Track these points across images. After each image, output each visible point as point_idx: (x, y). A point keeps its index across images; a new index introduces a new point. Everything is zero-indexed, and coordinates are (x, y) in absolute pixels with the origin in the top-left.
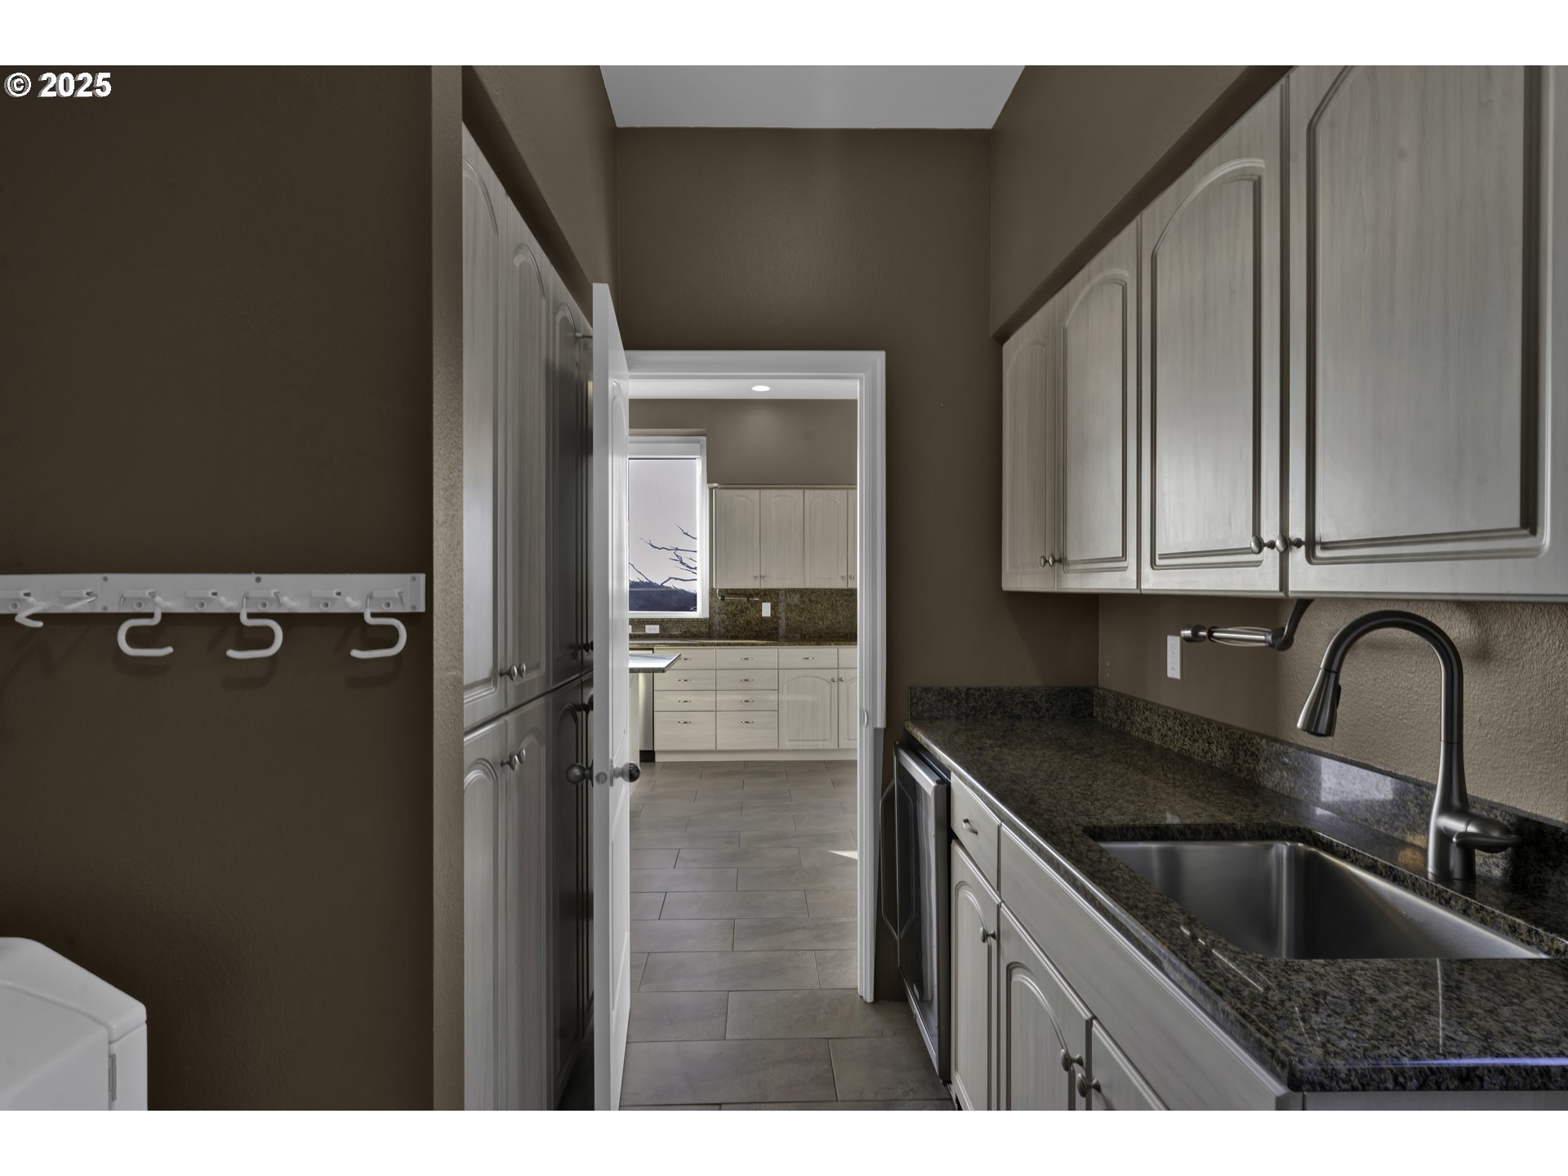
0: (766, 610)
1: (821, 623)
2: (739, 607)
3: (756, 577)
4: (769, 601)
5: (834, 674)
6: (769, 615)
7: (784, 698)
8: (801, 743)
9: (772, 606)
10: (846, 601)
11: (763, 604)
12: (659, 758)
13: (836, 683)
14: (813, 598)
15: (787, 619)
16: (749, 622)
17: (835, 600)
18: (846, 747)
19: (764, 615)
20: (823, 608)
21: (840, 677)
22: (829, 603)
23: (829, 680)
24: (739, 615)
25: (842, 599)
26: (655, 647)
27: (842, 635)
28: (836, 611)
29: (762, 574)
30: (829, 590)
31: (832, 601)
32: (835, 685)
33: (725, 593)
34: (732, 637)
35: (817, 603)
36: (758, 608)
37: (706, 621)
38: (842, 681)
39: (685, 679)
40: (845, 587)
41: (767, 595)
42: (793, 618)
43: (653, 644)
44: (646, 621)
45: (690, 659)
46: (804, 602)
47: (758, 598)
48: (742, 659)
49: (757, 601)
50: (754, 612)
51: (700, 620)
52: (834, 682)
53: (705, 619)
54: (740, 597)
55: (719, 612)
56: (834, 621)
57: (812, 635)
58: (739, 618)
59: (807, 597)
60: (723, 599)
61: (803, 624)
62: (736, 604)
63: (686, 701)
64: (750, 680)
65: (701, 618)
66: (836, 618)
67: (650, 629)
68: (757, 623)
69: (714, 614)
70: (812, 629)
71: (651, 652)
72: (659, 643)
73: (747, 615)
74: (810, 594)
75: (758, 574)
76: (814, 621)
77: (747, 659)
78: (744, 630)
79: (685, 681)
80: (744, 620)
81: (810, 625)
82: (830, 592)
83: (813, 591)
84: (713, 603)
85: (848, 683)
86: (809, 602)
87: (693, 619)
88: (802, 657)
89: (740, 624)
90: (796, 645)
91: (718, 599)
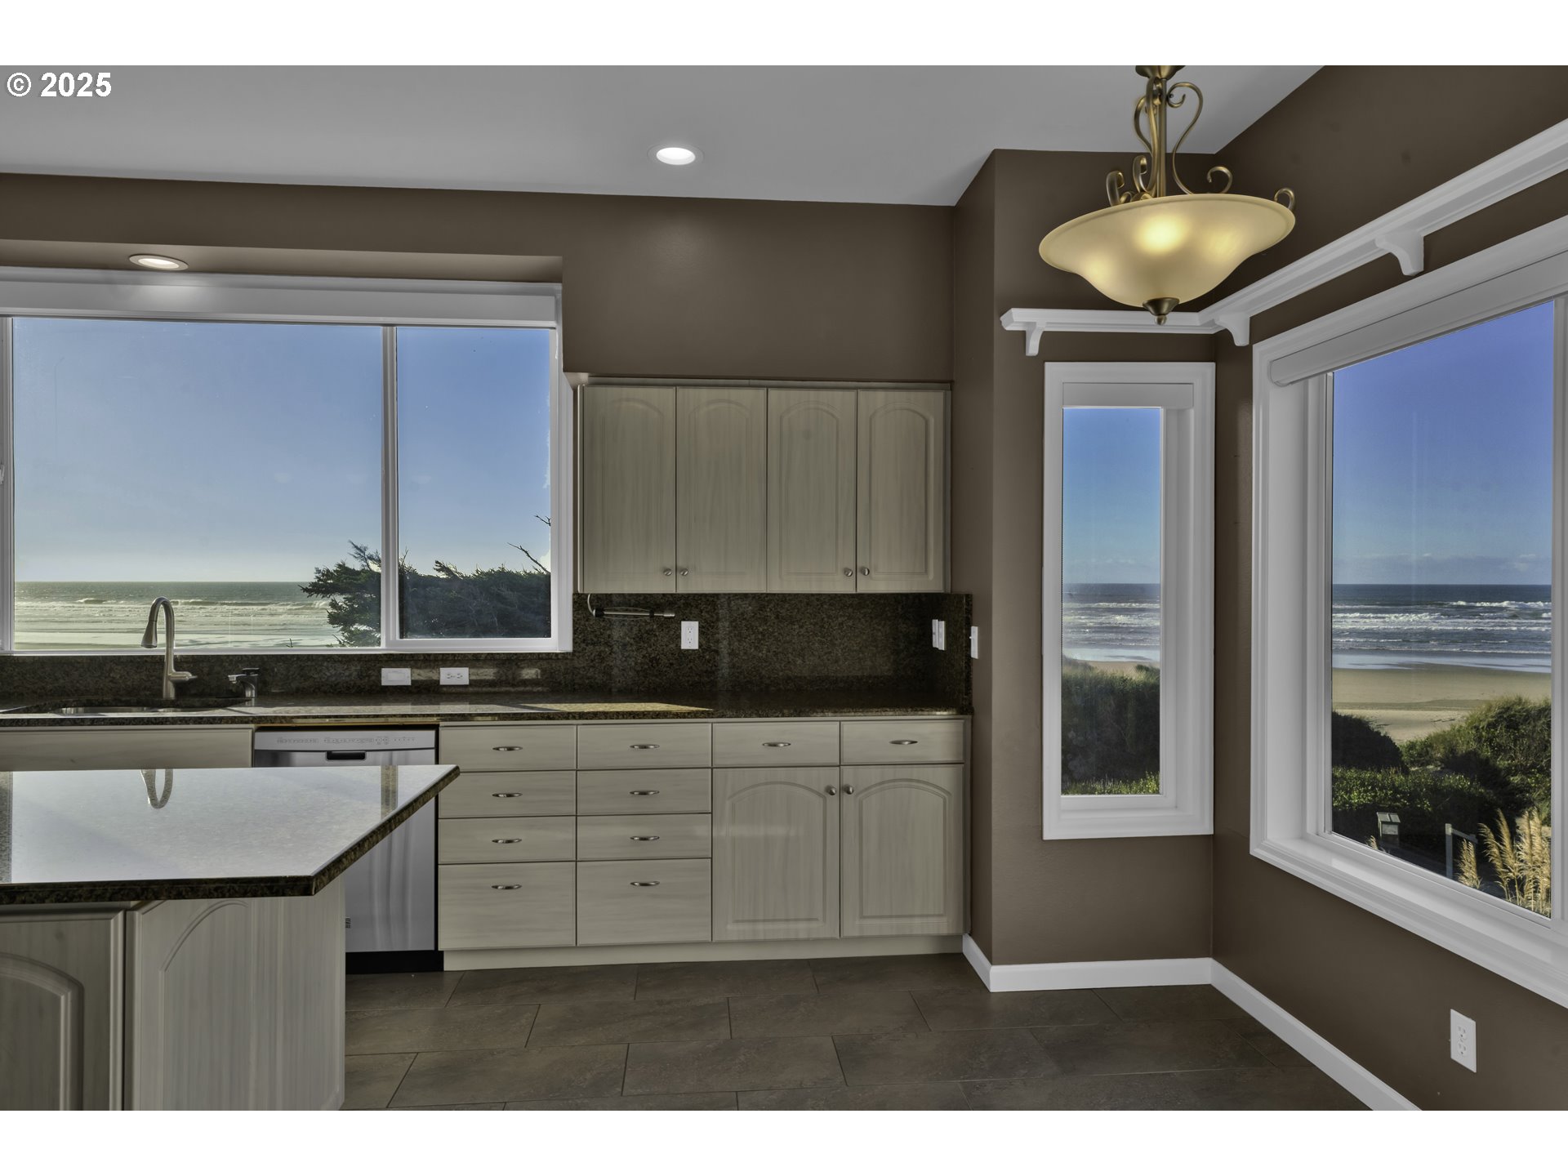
0: (690, 636)
2: (635, 630)
3: (667, 570)
4: (695, 619)
5: (831, 778)
6: (695, 646)
7: (722, 832)
8: (760, 927)
9: (700, 627)
10: (850, 618)
11: (683, 623)
12: (450, 964)
13: (836, 797)
14: (783, 612)
15: (732, 654)
16: (654, 661)
17: (829, 617)
18: (856, 934)
19: (685, 645)
20: (803, 631)
21: (845, 782)
22: (816, 623)
23: (822, 790)
24: (634, 648)
25: (841, 613)
26: (442, 724)
27: (841, 685)
28: (829, 639)
29: (680, 564)
30: (816, 597)
31: (823, 619)
32: (833, 801)
33: (603, 602)
34: (620, 691)
35: (792, 623)
36: (672, 633)
37: (567, 659)
38: (849, 793)
39: (510, 792)
40: (850, 590)
41: (692, 606)
42: (745, 653)
43: (438, 715)
44: (442, 660)
45: (521, 748)
46: (765, 620)
47: (672, 613)
48: (633, 747)
49: (671, 617)
50: (665, 640)
51: (553, 657)
52: (832, 794)
53: (564, 655)
54: (636, 611)
55: (595, 640)
56: (825, 657)
57: (781, 686)
58: (635, 653)
59: (771, 610)
60: (599, 613)
61: (764, 664)
62: (629, 625)
63: (509, 842)
64: (652, 793)
65: (557, 654)
66: (831, 652)
67: (450, 676)
68: (672, 664)
69: (583, 645)
70: (781, 674)
71: (432, 733)
72: (451, 715)
73: (651, 647)
74: (778, 604)
75: (671, 564)
76: (786, 660)
77: (645, 747)
78: (645, 677)
79: (509, 795)
80: (644, 656)
81: (778, 666)
82: (818, 600)
83: (784, 598)
84: (583, 622)
85: (861, 796)
86: (776, 621)
87: (539, 654)
88: (763, 742)
89: (636, 664)
90: (750, 716)
91: (591, 614)
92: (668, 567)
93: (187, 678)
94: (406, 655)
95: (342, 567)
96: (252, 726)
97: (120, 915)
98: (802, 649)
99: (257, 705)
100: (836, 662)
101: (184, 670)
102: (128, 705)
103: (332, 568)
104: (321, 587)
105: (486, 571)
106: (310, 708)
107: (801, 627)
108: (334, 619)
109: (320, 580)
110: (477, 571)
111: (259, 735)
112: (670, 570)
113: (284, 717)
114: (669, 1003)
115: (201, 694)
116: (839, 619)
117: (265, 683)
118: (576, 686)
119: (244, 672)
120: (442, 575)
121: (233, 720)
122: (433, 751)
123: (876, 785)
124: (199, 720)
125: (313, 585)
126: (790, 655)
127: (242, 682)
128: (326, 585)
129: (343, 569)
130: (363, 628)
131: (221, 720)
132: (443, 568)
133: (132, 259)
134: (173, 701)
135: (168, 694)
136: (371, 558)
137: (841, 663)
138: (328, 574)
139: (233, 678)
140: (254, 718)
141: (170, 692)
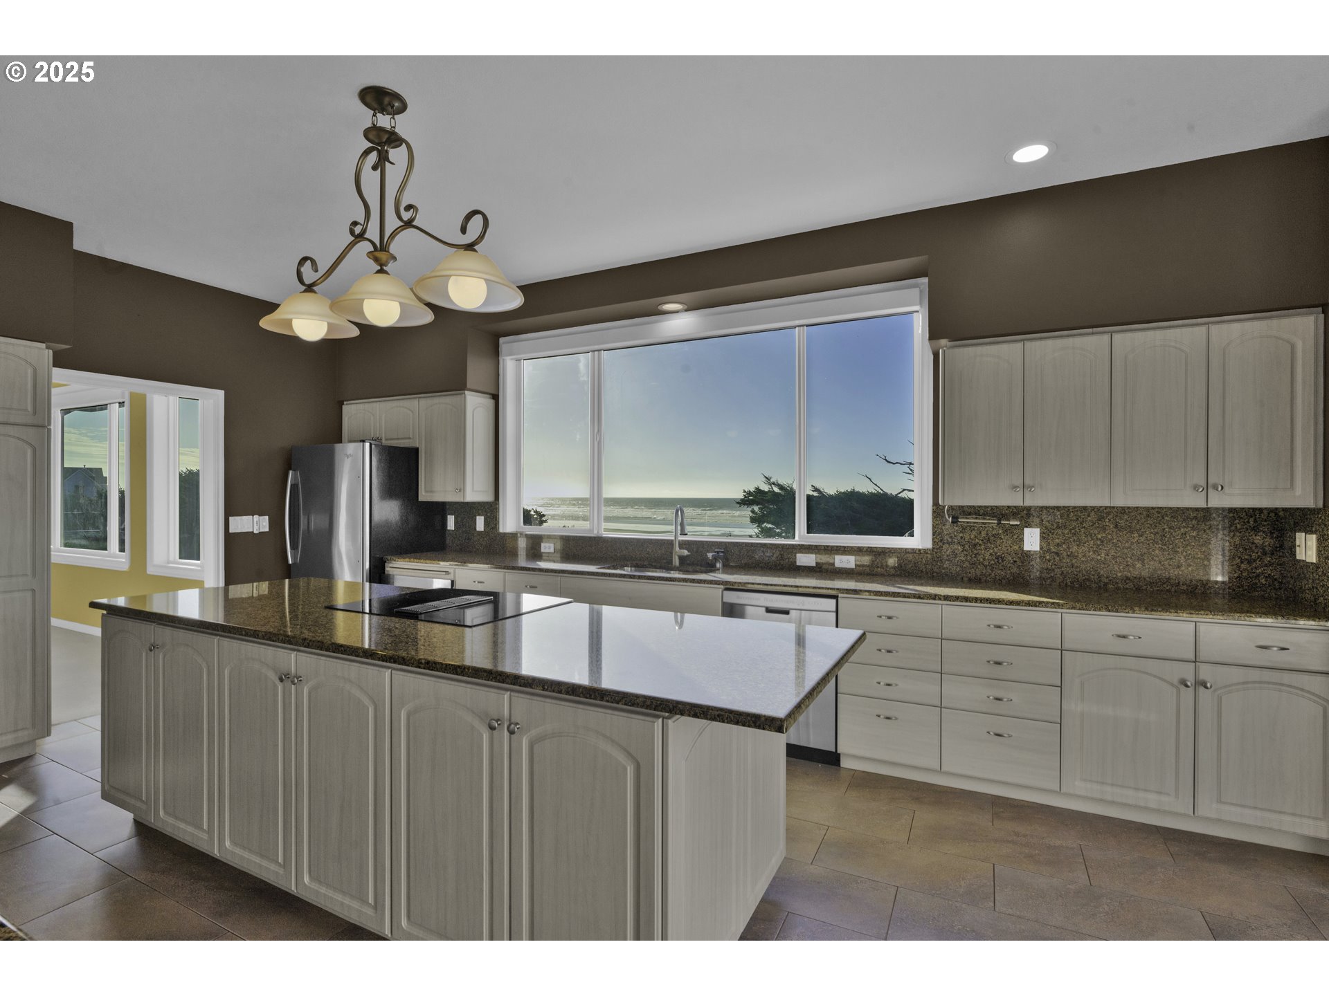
0: (1032, 540)
1: (1139, 565)
2: (983, 534)
3: (1015, 487)
4: (1036, 526)
5: (1187, 672)
6: (1037, 548)
7: (1071, 704)
8: (1109, 789)
9: (1042, 533)
10: (1193, 529)
11: (1026, 529)
12: (845, 763)
13: (1191, 690)
14: (1122, 523)
16: (1000, 558)
18: (1212, 815)
19: (1027, 547)
20: (1142, 539)
21: (1202, 676)
22: (1157, 533)
23: (1175, 682)
24: (983, 547)
25: (1184, 524)
26: (840, 595)
27: (1185, 587)
28: (1171, 547)
29: (1027, 482)
30: (1156, 510)
31: (1164, 529)
32: (1187, 694)
33: (959, 512)
34: (970, 580)
35: (1131, 532)
36: (1015, 537)
37: (927, 553)
38: (1206, 687)
39: (889, 649)
40: (1201, 503)
41: (1034, 516)
42: (1084, 556)
43: (838, 589)
44: (836, 550)
45: (897, 618)
46: (1104, 529)
47: (1017, 521)
48: (989, 626)
49: (1016, 525)
50: (1010, 542)
51: (917, 552)
52: (1187, 686)
53: (926, 551)
54: (984, 519)
55: (950, 540)
56: (1166, 563)
57: (1120, 585)
58: (983, 551)
59: (1110, 520)
60: (955, 520)
61: (1103, 566)
62: (978, 529)
63: (889, 685)
64: (1005, 664)
65: (920, 550)
66: (1171, 559)
67: (842, 561)
68: (1015, 562)
69: (940, 544)
70: (1119, 574)
71: (834, 601)
72: (847, 590)
73: (997, 547)
74: (1117, 516)
75: (1019, 482)
76: (1125, 563)
77: (999, 627)
78: (992, 571)
79: (889, 651)
80: (991, 554)
81: (1117, 568)
82: (1158, 513)
83: (1123, 511)
84: (940, 527)
85: (1219, 692)
86: (1115, 530)
87: (906, 549)
88: (1114, 633)
89: (984, 560)
90: (1100, 610)
91: (947, 520)
92: (1017, 484)
93: (685, 554)
94: (812, 545)
95: (757, 489)
96: (722, 587)
97: (660, 720)
98: (1142, 555)
99: (723, 573)
100: (1179, 567)
101: (684, 549)
102: (656, 568)
103: (752, 490)
104: (744, 502)
105: (843, 491)
106: (755, 577)
107: (1141, 536)
108: (753, 520)
109: (745, 497)
110: (837, 491)
111: (725, 592)
112: (1017, 487)
113: (740, 583)
114: (1025, 836)
115: (692, 564)
116: (1182, 530)
117: (727, 559)
118: (935, 574)
119: (715, 552)
120: (815, 494)
121: (711, 582)
122: (834, 614)
123: (1238, 684)
124: (693, 581)
125: (742, 500)
126: (1129, 559)
127: (715, 558)
128: (749, 500)
129: (758, 490)
130: (770, 526)
131: (704, 581)
132: (816, 490)
133: (659, 307)
134: (678, 567)
135: (675, 563)
136: (774, 484)
137: (1183, 568)
138: (750, 493)
139: (710, 555)
140: (723, 582)
141: (676, 562)
